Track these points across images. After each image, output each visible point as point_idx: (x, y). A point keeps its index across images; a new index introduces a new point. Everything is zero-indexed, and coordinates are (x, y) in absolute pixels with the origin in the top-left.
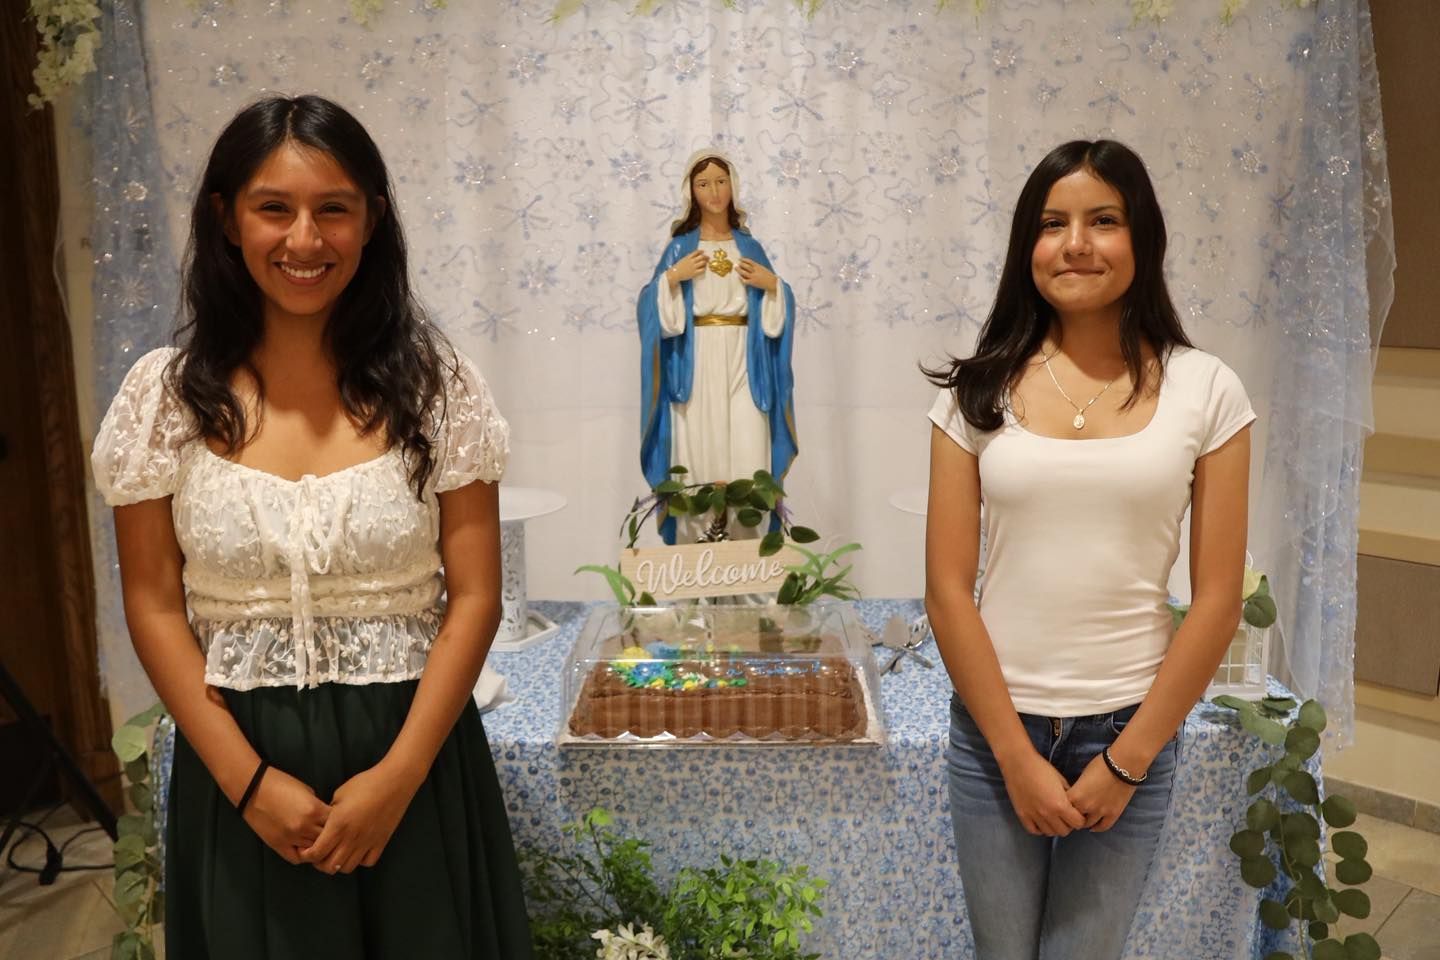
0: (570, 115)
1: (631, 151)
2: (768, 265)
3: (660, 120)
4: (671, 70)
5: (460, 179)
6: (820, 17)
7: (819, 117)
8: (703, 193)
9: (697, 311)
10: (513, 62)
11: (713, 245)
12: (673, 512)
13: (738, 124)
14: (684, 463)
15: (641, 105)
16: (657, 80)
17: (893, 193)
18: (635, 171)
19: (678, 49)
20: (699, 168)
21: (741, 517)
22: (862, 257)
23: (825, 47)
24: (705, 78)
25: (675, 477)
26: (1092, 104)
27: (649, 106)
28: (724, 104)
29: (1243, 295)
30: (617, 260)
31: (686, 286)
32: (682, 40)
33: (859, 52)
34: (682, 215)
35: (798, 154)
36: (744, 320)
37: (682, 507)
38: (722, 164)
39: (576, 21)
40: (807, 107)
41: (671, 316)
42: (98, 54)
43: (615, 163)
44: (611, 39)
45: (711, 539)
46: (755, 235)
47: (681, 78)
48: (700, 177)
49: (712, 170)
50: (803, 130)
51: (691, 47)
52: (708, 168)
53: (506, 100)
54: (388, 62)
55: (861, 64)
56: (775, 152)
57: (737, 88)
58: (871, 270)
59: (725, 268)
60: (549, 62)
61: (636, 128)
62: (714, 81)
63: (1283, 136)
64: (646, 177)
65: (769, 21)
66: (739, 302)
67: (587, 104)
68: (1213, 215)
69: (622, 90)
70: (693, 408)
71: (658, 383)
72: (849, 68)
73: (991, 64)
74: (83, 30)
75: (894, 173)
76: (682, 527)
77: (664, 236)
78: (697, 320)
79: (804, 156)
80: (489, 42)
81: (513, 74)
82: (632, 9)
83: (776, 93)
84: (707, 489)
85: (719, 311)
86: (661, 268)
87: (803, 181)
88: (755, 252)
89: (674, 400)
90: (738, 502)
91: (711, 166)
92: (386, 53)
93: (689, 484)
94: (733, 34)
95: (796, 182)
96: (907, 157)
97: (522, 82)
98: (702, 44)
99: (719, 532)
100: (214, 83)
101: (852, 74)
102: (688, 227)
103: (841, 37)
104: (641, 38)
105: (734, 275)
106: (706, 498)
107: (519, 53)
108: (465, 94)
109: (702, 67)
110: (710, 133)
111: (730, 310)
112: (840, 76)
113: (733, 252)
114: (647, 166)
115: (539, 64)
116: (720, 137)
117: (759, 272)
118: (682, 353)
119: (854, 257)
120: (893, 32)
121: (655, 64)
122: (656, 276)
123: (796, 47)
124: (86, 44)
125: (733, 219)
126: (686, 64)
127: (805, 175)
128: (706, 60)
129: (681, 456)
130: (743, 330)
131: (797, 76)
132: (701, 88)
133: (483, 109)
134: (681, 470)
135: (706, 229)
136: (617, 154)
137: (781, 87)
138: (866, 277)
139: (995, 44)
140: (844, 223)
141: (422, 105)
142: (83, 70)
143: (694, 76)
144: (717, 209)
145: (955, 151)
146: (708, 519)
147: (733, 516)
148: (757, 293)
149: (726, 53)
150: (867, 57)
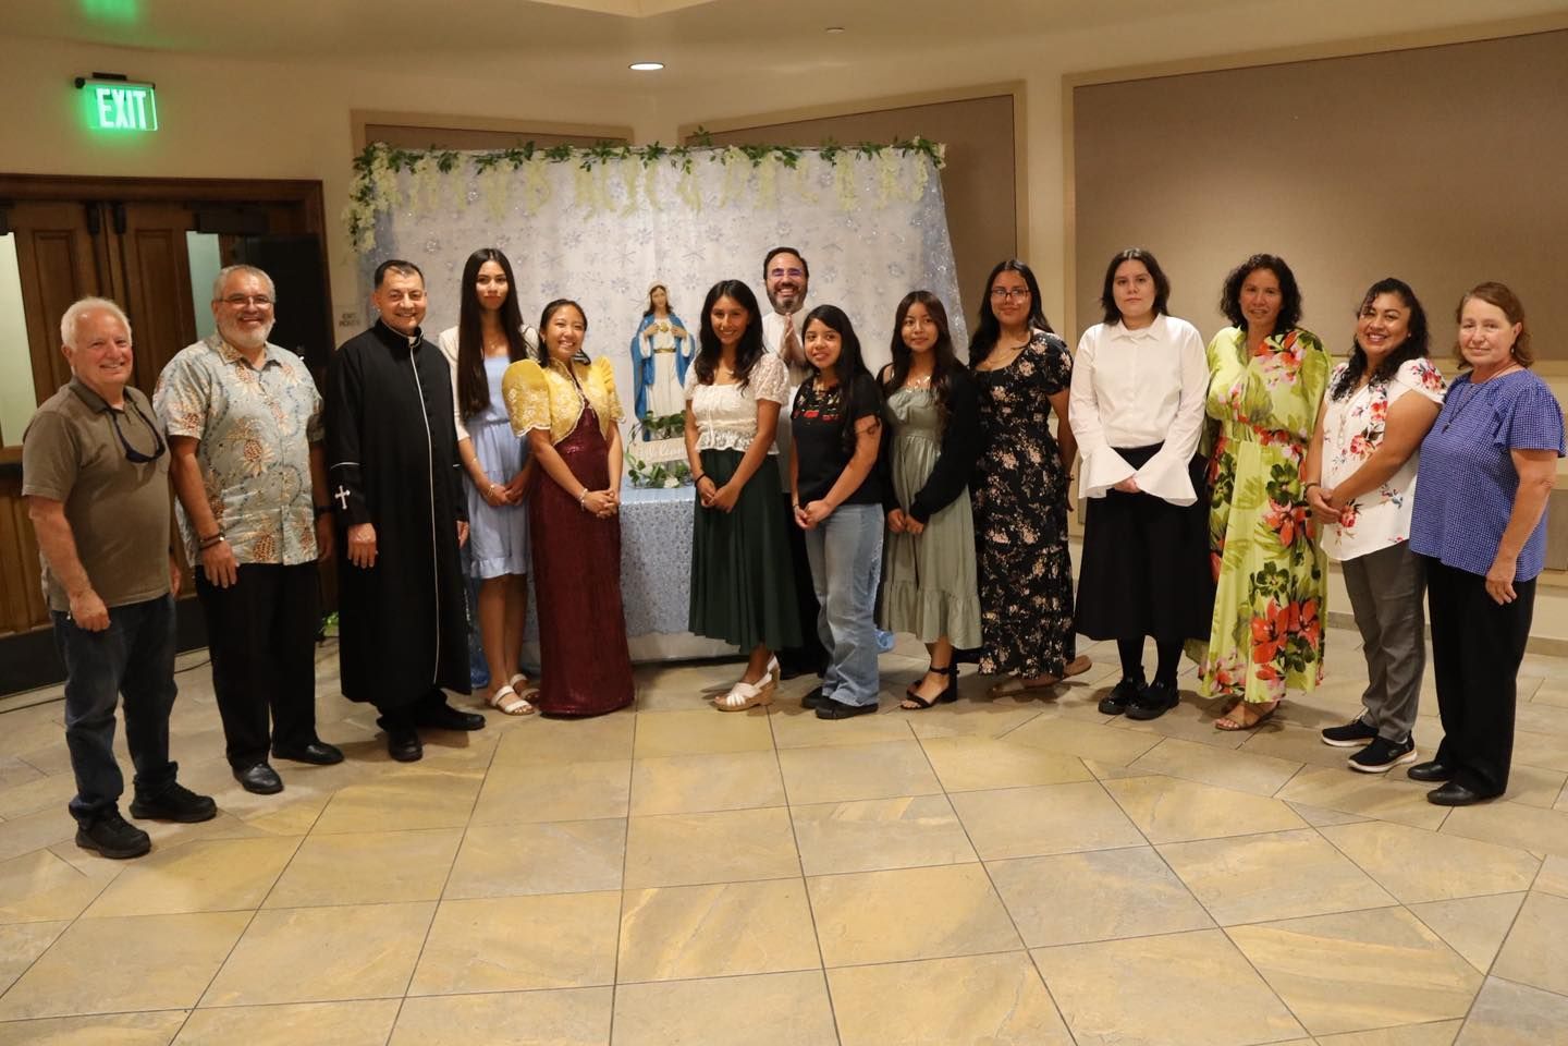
0: (592, 262)
1: (621, 276)
2: (683, 327)
3: (632, 262)
4: (637, 240)
5: (543, 291)
6: (702, 214)
7: (702, 258)
8: (656, 300)
9: (656, 347)
10: (565, 238)
11: (661, 321)
12: (650, 428)
13: (667, 263)
14: (652, 409)
15: (624, 256)
16: (631, 245)
18: (622, 284)
19: (639, 231)
20: (654, 290)
21: (676, 430)
23: (703, 228)
24: (652, 243)
25: (649, 415)
26: (824, 248)
27: (629, 257)
28: (660, 255)
30: (616, 325)
31: (650, 338)
32: (642, 227)
33: (720, 230)
34: (647, 308)
35: (694, 276)
36: (674, 350)
37: (653, 427)
38: (663, 288)
39: (593, 221)
40: (697, 254)
41: (645, 350)
42: (375, 239)
43: (613, 282)
44: (610, 228)
45: (665, 438)
46: (677, 316)
47: (642, 244)
48: (654, 294)
49: (659, 291)
50: (696, 264)
51: (645, 230)
52: (657, 290)
53: (562, 256)
54: (508, 240)
55: (721, 235)
56: (684, 275)
57: (667, 248)
59: (666, 330)
60: (581, 238)
61: (623, 266)
62: (656, 244)
63: (912, 257)
64: (627, 288)
65: (681, 217)
66: (672, 343)
67: (600, 256)
68: (881, 294)
69: (615, 250)
70: (655, 387)
71: (640, 379)
72: (716, 235)
73: (778, 233)
74: (368, 229)
76: (652, 436)
77: (639, 317)
78: (656, 351)
79: (698, 275)
80: (554, 229)
81: (566, 244)
82: (619, 212)
83: (683, 249)
84: (662, 419)
85: (664, 347)
86: (639, 330)
87: (697, 288)
88: (677, 322)
89: (648, 384)
90: (675, 423)
91: (659, 289)
92: (507, 236)
93: (655, 418)
94: (664, 223)
95: (694, 288)
97: (571, 247)
98: (650, 228)
99: (668, 435)
100: (426, 250)
101: (717, 240)
102: (649, 314)
103: (711, 223)
104: (623, 227)
105: (670, 332)
106: (662, 422)
107: (569, 235)
108: (544, 253)
109: (650, 238)
110: (654, 267)
111: (668, 347)
112: (712, 240)
113: (668, 322)
114: (629, 286)
115: (577, 239)
117: (680, 331)
118: (650, 364)
120: (734, 220)
121: (630, 237)
122: (638, 334)
123: (692, 228)
124: (369, 235)
125: (668, 309)
126: (643, 238)
127: (698, 285)
128: (652, 235)
129: (651, 406)
130: (674, 354)
131: (693, 242)
132: (651, 248)
133: (553, 260)
134: (650, 412)
135: (657, 314)
136: (614, 279)
137: (686, 246)
139: (780, 224)
142: (370, 248)
143: (647, 242)
144: (662, 306)
146: (663, 431)
147: (673, 429)
148: (679, 339)
149: (661, 232)
150: (724, 231)
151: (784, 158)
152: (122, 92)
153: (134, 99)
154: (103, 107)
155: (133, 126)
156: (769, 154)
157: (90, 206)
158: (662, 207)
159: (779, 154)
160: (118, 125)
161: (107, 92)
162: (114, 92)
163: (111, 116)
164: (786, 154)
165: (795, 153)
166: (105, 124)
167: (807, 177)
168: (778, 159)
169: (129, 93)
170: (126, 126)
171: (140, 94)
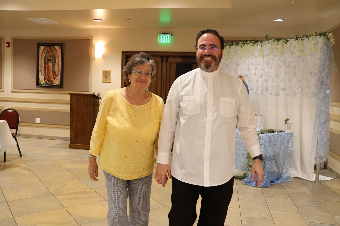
0: (242, 70)
1: (247, 74)
3: (250, 71)
4: (251, 65)
6: (264, 58)
7: (264, 70)
10: (237, 64)
13: (257, 71)
16: (250, 66)
17: (271, 79)
19: (252, 63)
22: (268, 87)
23: (265, 62)
26: (293, 67)
27: (249, 69)
28: (256, 69)
29: (312, 93)
35: (262, 75)
38: (241, 76)
39: (243, 60)
44: (246, 62)
50: (263, 72)
53: (236, 69)
57: (257, 67)
58: (269, 89)
60: (241, 64)
61: (248, 72)
64: (248, 77)
67: (244, 69)
68: (307, 82)
69: (247, 67)
72: (268, 64)
75: (271, 77)
80: (236, 62)
83: (260, 67)
94: (257, 61)
95: (262, 78)
96: (273, 75)
97: (238, 67)
98: (254, 62)
103: (267, 60)
104: (249, 61)
107: (239, 64)
109: (254, 65)
114: (248, 76)
116: (255, 73)
119: (267, 87)
120: (273, 59)
128: (254, 64)
132: (254, 67)
136: (246, 75)
137: (261, 67)
138: (268, 89)
139: (283, 60)
140: (266, 83)
141: (230, 69)
145: (278, 74)
149: (256, 63)
150: (270, 63)
151: (286, 41)
152: (165, 36)
153: (167, 37)
154: (161, 39)
155: (166, 42)
156: (281, 40)
157: (162, 57)
158: (257, 56)
159: (284, 40)
160: (164, 42)
161: (163, 36)
162: (164, 36)
163: (162, 41)
164: (286, 40)
165: (288, 40)
166: (161, 42)
167: (291, 46)
168: (284, 42)
169: (166, 36)
170: (165, 42)
171: (169, 36)
